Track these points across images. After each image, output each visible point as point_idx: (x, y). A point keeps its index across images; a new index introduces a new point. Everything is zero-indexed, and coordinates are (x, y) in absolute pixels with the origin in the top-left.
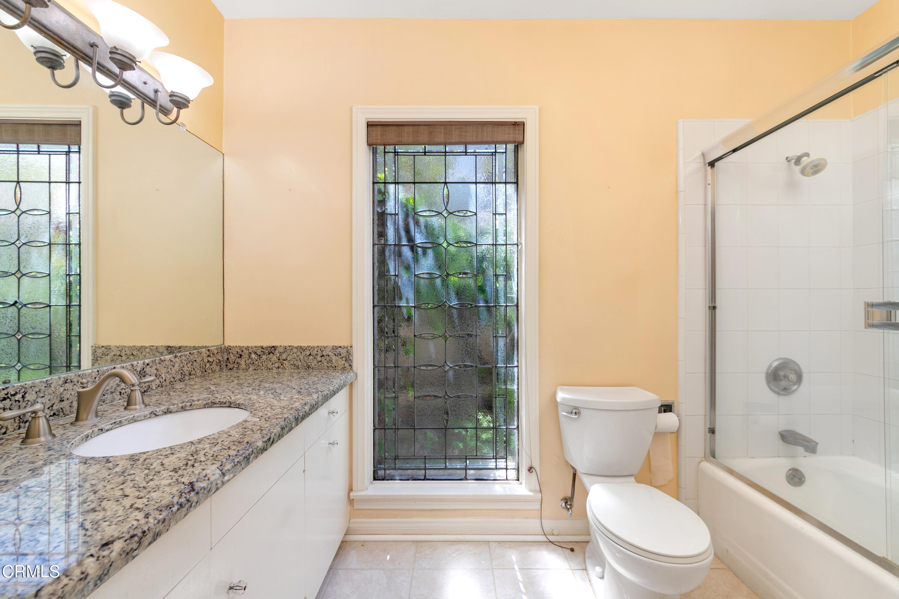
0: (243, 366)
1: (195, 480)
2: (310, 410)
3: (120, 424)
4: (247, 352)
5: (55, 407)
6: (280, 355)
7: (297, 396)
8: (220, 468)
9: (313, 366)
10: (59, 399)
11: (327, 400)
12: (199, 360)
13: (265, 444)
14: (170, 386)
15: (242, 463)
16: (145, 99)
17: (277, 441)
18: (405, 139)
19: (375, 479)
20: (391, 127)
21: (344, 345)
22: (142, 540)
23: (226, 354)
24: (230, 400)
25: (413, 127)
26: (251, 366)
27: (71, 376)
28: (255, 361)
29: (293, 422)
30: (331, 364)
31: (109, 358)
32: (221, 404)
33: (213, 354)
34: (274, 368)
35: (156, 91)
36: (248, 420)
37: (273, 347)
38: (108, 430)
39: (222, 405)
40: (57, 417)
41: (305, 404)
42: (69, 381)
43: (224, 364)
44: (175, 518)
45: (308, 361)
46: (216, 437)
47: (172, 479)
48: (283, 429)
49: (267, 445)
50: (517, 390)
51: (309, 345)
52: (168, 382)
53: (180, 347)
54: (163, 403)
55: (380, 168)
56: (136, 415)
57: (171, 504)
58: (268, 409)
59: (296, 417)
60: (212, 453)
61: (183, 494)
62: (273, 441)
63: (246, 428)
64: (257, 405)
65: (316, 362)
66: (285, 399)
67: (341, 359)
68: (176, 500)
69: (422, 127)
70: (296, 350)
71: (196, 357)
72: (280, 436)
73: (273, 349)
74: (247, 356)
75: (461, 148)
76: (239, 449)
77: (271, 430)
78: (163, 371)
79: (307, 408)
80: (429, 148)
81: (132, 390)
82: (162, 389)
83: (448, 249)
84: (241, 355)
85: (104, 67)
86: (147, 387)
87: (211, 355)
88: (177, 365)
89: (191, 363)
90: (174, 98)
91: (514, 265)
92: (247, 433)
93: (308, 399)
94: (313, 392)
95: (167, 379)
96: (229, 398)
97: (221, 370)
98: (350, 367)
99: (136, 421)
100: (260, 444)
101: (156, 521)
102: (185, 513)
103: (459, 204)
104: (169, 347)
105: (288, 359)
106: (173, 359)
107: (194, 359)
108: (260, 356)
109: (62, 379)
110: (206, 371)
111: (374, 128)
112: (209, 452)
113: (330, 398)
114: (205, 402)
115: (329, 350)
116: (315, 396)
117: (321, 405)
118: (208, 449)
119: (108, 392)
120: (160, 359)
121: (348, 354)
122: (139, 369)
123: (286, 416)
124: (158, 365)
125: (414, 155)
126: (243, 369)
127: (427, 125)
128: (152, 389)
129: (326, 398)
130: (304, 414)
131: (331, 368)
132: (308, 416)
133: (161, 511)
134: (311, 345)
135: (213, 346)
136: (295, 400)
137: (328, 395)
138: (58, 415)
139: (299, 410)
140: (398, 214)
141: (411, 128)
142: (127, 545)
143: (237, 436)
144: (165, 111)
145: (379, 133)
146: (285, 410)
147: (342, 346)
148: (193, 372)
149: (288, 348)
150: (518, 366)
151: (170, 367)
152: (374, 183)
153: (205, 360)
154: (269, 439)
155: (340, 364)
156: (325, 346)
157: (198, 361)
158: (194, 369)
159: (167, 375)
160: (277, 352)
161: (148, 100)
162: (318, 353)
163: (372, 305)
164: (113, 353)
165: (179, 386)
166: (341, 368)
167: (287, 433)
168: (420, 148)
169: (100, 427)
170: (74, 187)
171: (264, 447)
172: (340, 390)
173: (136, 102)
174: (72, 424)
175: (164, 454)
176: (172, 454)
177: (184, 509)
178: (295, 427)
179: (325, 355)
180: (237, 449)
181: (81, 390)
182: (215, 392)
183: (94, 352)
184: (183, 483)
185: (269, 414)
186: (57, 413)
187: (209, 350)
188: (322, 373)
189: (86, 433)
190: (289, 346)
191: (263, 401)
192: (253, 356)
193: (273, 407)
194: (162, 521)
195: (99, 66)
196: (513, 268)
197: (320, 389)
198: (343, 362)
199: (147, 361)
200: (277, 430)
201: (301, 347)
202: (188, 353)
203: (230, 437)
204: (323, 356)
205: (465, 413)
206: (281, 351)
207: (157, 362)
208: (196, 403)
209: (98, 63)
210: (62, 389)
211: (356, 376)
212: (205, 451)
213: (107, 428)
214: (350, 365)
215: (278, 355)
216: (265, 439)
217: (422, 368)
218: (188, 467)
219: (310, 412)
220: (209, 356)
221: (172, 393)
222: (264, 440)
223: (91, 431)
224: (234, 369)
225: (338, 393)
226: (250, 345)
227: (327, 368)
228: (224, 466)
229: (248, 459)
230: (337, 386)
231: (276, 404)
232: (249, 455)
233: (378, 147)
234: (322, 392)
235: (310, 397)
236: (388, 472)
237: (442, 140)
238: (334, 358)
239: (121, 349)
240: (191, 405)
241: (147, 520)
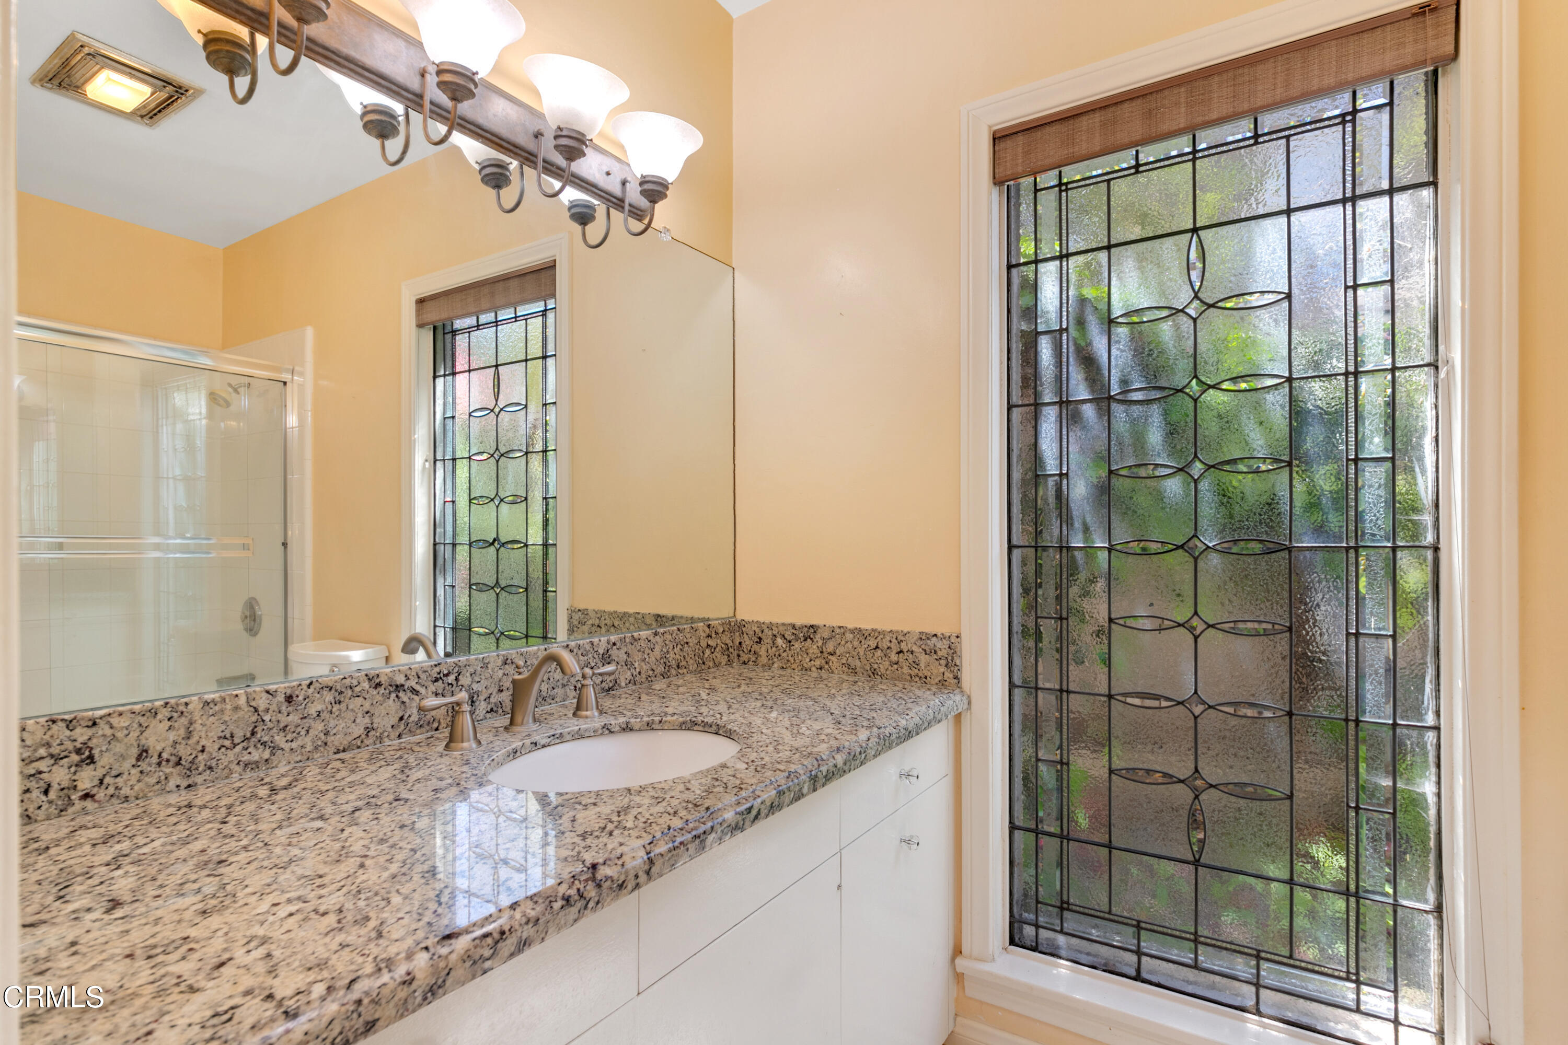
0: (764, 660)
1: (601, 861)
2: (845, 764)
3: (560, 738)
4: (770, 633)
5: (493, 700)
6: (824, 644)
7: (830, 731)
8: (648, 847)
9: (883, 671)
10: (497, 688)
11: (890, 748)
12: (693, 641)
13: (740, 818)
14: (647, 684)
15: (689, 846)
16: (609, 200)
17: (767, 816)
18: (1083, 148)
19: (1012, 942)
20: (1048, 129)
21: (943, 631)
22: (499, 945)
23: (737, 634)
24: (719, 722)
25: (1103, 112)
26: (775, 660)
27: (511, 654)
28: (782, 651)
29: (804, 783)
30: (916, 671)
31: (586, 628)
32: (704, 727)
33: (716, 633)
34: (814, 669)
35: (624, 183)
36: (728, 765)
37: (812, 626)
38: (544, 746)
39: (706, 729)
40: (495, 714)
41: (838, 749)
42: (509, 661)
43: (736, 653)
44: (557, 922)
45: (872, 660)
46: (666, 788)
47: (573, 850)
48: (780, 793)
49: (743, 820)
50: (1435, 799)
51: (874, 627)
52: (644, 676)
53: (673, 618)
54: (625, 712)
55: (1026, 230)
56: (583, 727)
57: (554, 894)
58: (771, 748)
59: (813, 773)
60: (647, 816)
61: (577, 882)
62: (759, 813)
63: (717, 780)
64: (756, 737)
65: (887, 663)
66: (808, 732)
67: (937, 663)
68: (563, 889)
69: (1126, 105)
70: (851, 636)
71: (688, 636)
72: (774, 808)
73: (812, 630)
74: (769, 641)
75: (1243, 129)
76: (690, 817)
77: (757, 793)
78: (637, 657)
79: (840, 759)
80: (1148, 154)
81: (583, 685)
82: (634, 687)
83: (1201, 399)
84: (760, 638)
85: (552, 164)
86: (613, 682)
87: (714, 635)
88: (657, 649)
89: (679, 646)
90: (646, 187)
91: (1424, 428)
92: (715, 790)
93: (848, 741)
94: (863, 726)
95: (643, 672)
96: (718, 716)
97: (730, 663)
98: (956, 681)
99: (582, 737)
100: (729, 815)
101: (524, 920)
102: (576, 916)
103: (1233, 278)
104: (659, 616)
105: (838, 653)
106: (651, 638)
107: (685, 640)
108: (790, 642)
109: (501, 658)
110: (704, 663)
111: (1009, 143)
112: (644, 812)
113: (897, 744)
114: (681, 720)
115: (913, 641)
116: (863, 735)
117: (875, 756)
118: (645, 807)
119: (559, 684)
120: (633, 636)
121: (951, 652)
122: (601, 651)
123: (793, 768)
124: (629, 646)
125: (1108, 179)
126: (763, 665)
127: (1138, 97)
128: (619, 685)
129: (887, 743)
130: (832, 769)
131: (917, 679)
132: (841, 776)
133: (536, 902)
134: (879, 627)
135: (717, 619)
136: (823, 737)
137: (894, 737)
138: (496, 712)
139: (823, 760)
140: (1067, 329)
141: (1097, 117)
142: (476, 947)
143: (698, 792)
144: (639, 213)
145: (1020, 149)
146: (797, 755)
147: (939, 634)
148: (683, 663)
149: (838, 631)
150: (1437, 728)
151: (647, 651)
152: (1010, 267)
153: (704, 644)
154: (749, 810)
155: (935, 671)
156: (905, 631)
157: (691, 644)
158: (684, 657)
159: (643, 664)
160: (818, 636)
161: (614, 200)
162: (892, 645)
163: (1006, 546)
164: (590, 622)
165: (660, 685)
166: (937, 681)
167: (791, 803)
168: (1125, 160)
169: (533, 740)
170: (550, 361)
171: (737, 823)
172: (925, 729)
173: (600, 208)
174: (506, 728)
175: (584, 803)
176: (595, 804)
177: (574, 911)
178: (808, 793)
179: (905, 650)
180: (685, 818)
181: (517, 677)
182: (703, 703)
183: (570, 618)
184: (583, 862)
185: (767, 759)
186: (495, 709)
187: (709, 626)
188: (897, 688)
189: (513, 746)
190: (840, 627)
191: (768, 732)
192: (779, 641)
193: (780, 747)
194: (533, 920)
195: (546, 165)
196: (1420, 438)
197: (878, 723)
198: (942, 669)
199: (613, 638)
200: (769, 794)
201: (860, 630)
202: (675, 628)
203: (686, 792)
204: (901, 652)
205: (1254, 834)
206: (826, 635)
207: (627, 640)
208: (669, 718)
209: (544, 161)
210: (500, 673)
211: (969, 703)
212: (640, 810)
213: (543, 742)
214: (956, 678)
215: (820, 644)
216: (742, 808)
217: (1129, 700)
218: (603, 834)
219: (846, 768)
220: (709, 636)
221: (644, 697)
222: (738, 810)
223: (521, 744)
224: (751, 663)
225: (917, 734)
226: (775, 621)
227: (909, 678)
228: (655, 846)
229: (703, 841)
230: (917, 720)
231: (786, 741)
232: (705, 832)
233: (1021, 180)
234: (879, 728)
235: (853, 736)
236: (1044, 934)
237: (1182, 123)
238: (923, 659)
239: (600, 614)
240: (660, 722)
241: (512, 912)
